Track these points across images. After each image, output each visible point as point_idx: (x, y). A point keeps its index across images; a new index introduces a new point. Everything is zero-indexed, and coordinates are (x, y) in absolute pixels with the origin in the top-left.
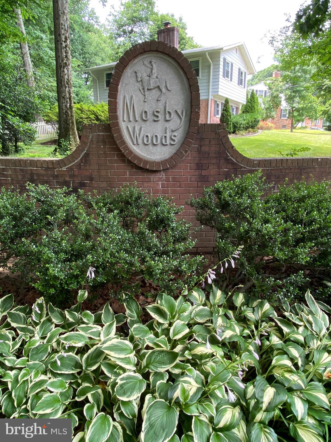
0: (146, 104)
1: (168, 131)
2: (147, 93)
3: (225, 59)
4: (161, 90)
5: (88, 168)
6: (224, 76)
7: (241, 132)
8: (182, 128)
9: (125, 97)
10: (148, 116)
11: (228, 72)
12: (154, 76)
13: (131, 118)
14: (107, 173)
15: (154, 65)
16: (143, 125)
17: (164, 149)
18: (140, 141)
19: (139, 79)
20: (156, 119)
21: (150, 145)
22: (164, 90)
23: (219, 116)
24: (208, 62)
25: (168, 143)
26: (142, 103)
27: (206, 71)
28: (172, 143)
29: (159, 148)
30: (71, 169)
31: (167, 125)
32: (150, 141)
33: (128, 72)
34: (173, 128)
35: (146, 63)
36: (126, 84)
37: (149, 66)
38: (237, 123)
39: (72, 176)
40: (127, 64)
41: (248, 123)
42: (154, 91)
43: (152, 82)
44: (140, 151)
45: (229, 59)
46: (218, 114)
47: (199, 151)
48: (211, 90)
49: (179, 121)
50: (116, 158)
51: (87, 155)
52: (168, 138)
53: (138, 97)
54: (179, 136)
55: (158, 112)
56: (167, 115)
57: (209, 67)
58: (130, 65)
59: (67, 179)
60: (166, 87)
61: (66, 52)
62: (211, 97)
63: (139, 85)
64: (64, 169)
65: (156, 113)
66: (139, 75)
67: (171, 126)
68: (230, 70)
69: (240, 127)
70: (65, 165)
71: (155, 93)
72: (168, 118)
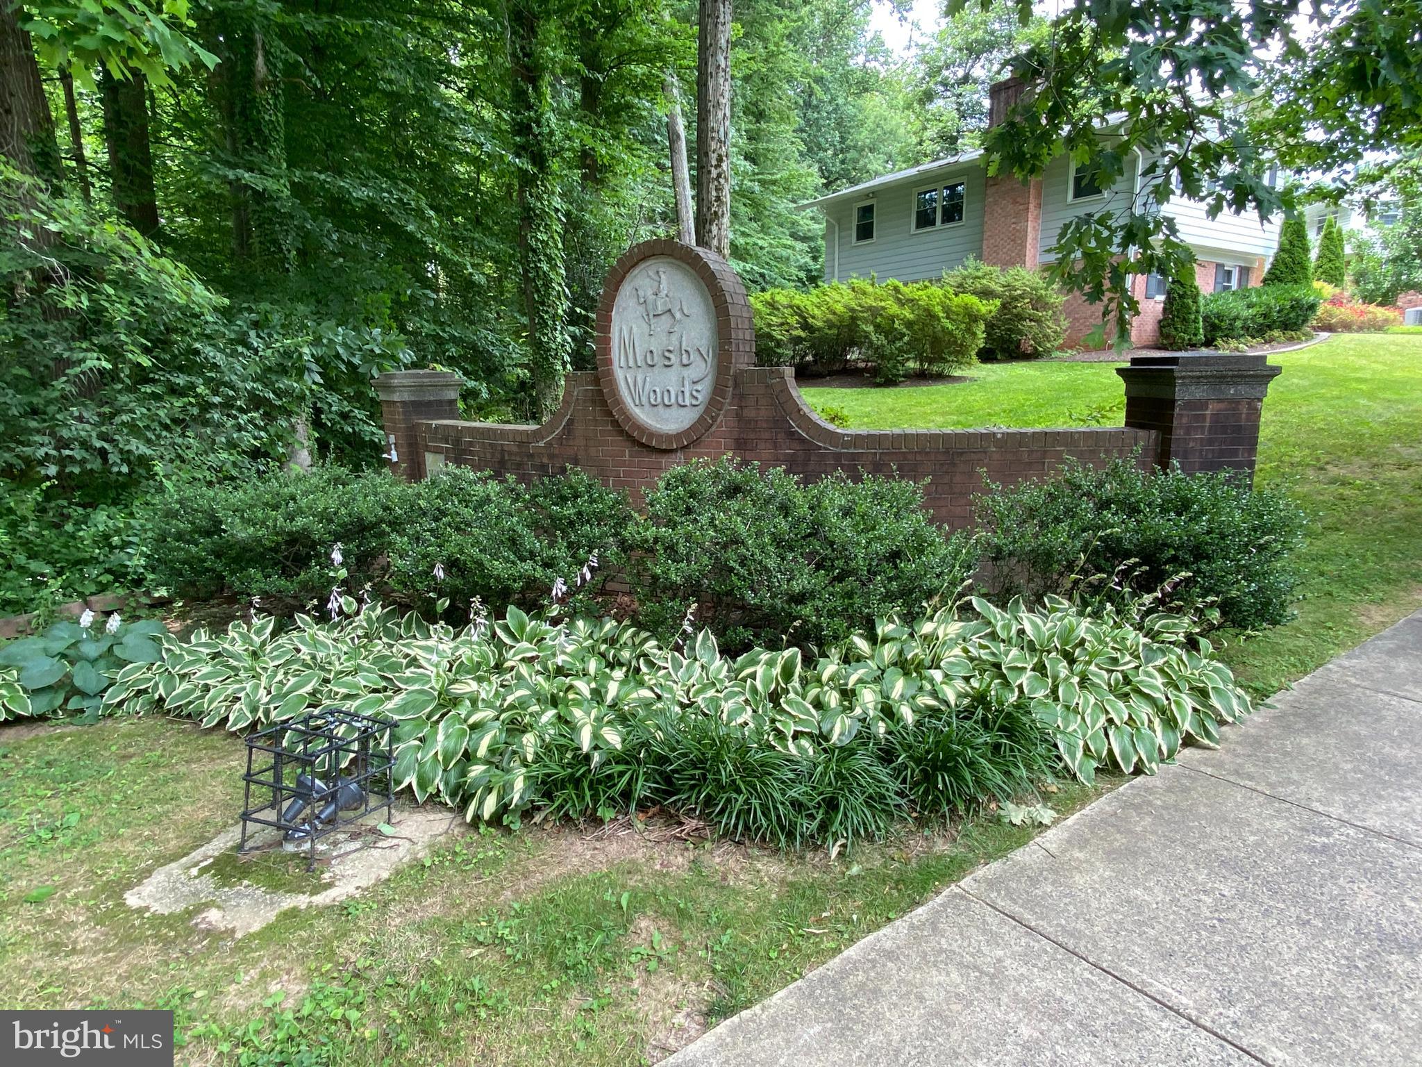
0: (653, 339)
1: (686, 383)
2: (653, 321)
4: (674, 317)
5: (571, 443)
7: (1233, 342)
8: (710, 377)
9: (621, 330)
10: (656, 358)
12: (663, 294)
13: (631, 363)
14: (598, 451)
15: (663, 276)
16: (649, 371)
17: (683, 412)
18: (644, 400)
19: (642, 300)
20: (667, 363)
21: (660, 407)
22: (678, 315)
25: (687, 403)
26: (647, 337)
28: (695, 402)
29: (675, 411)
30: (549, 444)
31: (686, 372)
32: (659, 399)
33: (626, 289)
34: (695, 377)
35: (651, 273)
36: (624, 309)
37: (657, 278)
38: (1219, 316)
39: (552, 457)
40: (623, 278)
42: (663, 317)
43: (659, 303)
44: (644, 416)
47: (739, 416)
49: (704, 365)
50: (610, 428)
51: (570, 422)
52: (687, 394)
53: (639, 329)
54: (705, 389)
55: (669, 351)
56: (685, 356)
57: (1132, 164)
58: (629, 277)
59: (545, 460)
60: (681, 310)
61: (718, 189)
63: (641, 309)
64: (541, 444)
65: (667, 354)
66: (641, 293)
67: (692, 373)
69: (1231, 328)
70: (543, 438)
71: (665, 321)
72: (685, 361)
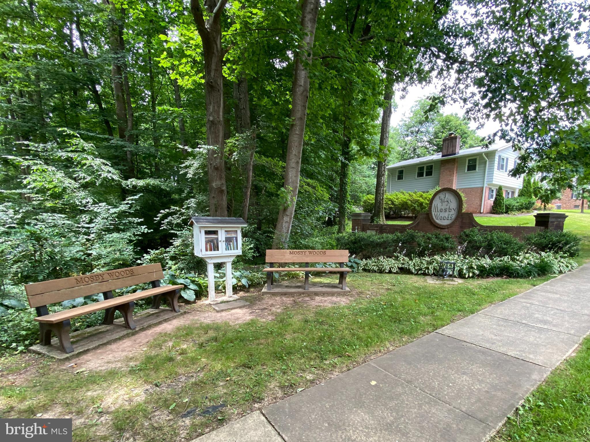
0: (442, 206)
1: (450, 215)
3: (500, 156)
4: (448, 202)
6: (498, 169)
7: (513, 213)
8: (456, 214)
9: (435, 204)
11: (503, 166)
13: (436, 211)
16: (441, 213)
18: (439, 218)
19: (441, 199)
20: (445, 211)
21: (443, 220)
23: (493, 199)
24: (484, 159)
27: (483, 166)
28: (451, 219)
29: (446, 221)
32: (443, 218)
33: (437, 197)
35: (444, 194)
38: (509, 205)
41: (521, 205)
43: (445, 200)
44: (438, 222)
45: (504, 155)
46: (492, 198)
48: (486, 180)
49: (454, 212)
53: (439, 204)
54: (454, 217)
57: (485, 163)
58: (438, 194)
62: (485, 185)
66: (441, 197)
68: (505, 164)
69: (513, 208)
71: (446, 203)
72: (450, 211)
